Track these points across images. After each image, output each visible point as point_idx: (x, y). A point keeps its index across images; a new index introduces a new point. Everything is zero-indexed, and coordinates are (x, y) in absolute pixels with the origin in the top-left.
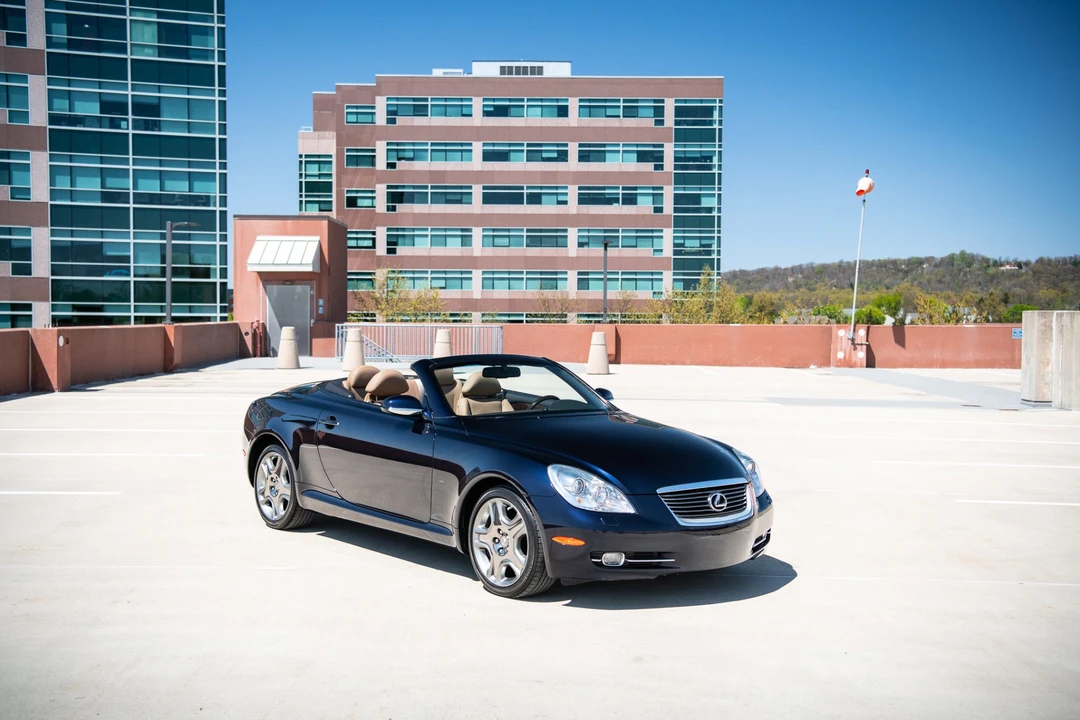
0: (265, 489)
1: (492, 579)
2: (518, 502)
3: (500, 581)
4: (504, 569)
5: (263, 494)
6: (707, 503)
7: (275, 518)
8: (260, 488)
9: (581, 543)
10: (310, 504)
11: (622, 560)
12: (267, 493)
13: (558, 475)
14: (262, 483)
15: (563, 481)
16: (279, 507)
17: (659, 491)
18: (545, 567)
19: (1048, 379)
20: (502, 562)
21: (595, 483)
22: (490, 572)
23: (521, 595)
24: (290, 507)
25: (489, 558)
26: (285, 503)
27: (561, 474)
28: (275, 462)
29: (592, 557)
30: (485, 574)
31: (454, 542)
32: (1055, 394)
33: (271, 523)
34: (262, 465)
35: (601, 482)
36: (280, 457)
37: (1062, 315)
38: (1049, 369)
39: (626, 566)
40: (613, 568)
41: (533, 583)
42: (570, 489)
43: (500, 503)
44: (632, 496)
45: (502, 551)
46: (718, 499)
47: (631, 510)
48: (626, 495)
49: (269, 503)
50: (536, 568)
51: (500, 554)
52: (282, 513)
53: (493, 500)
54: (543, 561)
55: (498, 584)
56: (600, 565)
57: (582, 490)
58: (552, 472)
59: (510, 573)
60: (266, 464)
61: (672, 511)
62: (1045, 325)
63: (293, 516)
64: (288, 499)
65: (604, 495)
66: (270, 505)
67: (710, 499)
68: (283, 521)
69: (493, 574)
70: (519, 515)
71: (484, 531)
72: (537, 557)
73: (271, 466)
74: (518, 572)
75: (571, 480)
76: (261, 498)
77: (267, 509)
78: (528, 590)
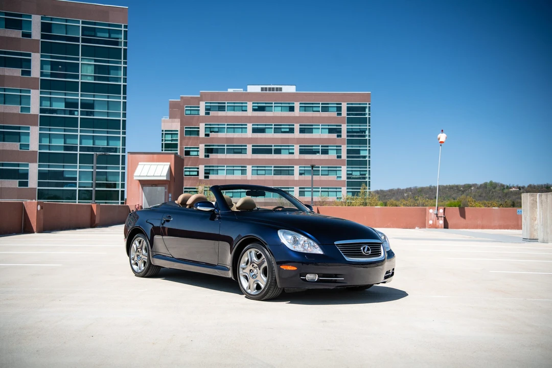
0: (134, 257)
1: (249, 291)
2: (263, 249)
3: (253, 292)
4: (255, 285)
5: (133, 259)
6: (361, 250)
7: (139, 271)
8: (132, 256)
9: (295, 268)
10: (157, 262)
11: (317, 278)
12: (136, 259)
13: (283, 235)
14: (133, 254)
15: (286, 238)
16: (141, 265)
17: (335, 243)
18: (276, 283)
19: (536, 228)
20: (254, 282)
21: (302, 239)
22: (248, 288)
23: (264, 298)
24: (147, 265)
25: (248, 281)
26: (145, 263)
27: (284, 234)
28: (140, 242)
29: (301, 276)
30: (246, 289)
31: (230, 275)
32: (540, 235)
33: (137, 274)
34: (133, 245)
35: (306, 238)
36: (143, 239)
37: (541, 195)
38: (536, 222)
39: (319, 281)
40: (312, 282)
41: (270, 291)
42: (289, 241)
43: (253, 251)
44: (322, 246)
45: (254, 276)
46: (366, 249)
47: (321, 252)
48: (318, 244)
49: (137, 264)
50: (272, 283)
51: (253, 278)
52: (143, 268)
53: (250, 250)
54: (276, 279)
55: (252, 293)
56: (305, 280)
57: (296, 242)
58: (280, 234)
59: (258, 287)
60: (135, 244)
61: (342, 254)
62: (533, 200)
63: (148, 270)
64: (146, 261)
65: (307, 245)
66: (137, 265)
67: (362, 248)
68: (143, 272)
69: (250, 289)
70: (263, 256)
71: (245, 267)
72: (272, 278)
73: (138, 244)
74: (263, 286)
75: (290, 237)
76: (133, 262)
77: (135, 267)
78: (268, 295)
